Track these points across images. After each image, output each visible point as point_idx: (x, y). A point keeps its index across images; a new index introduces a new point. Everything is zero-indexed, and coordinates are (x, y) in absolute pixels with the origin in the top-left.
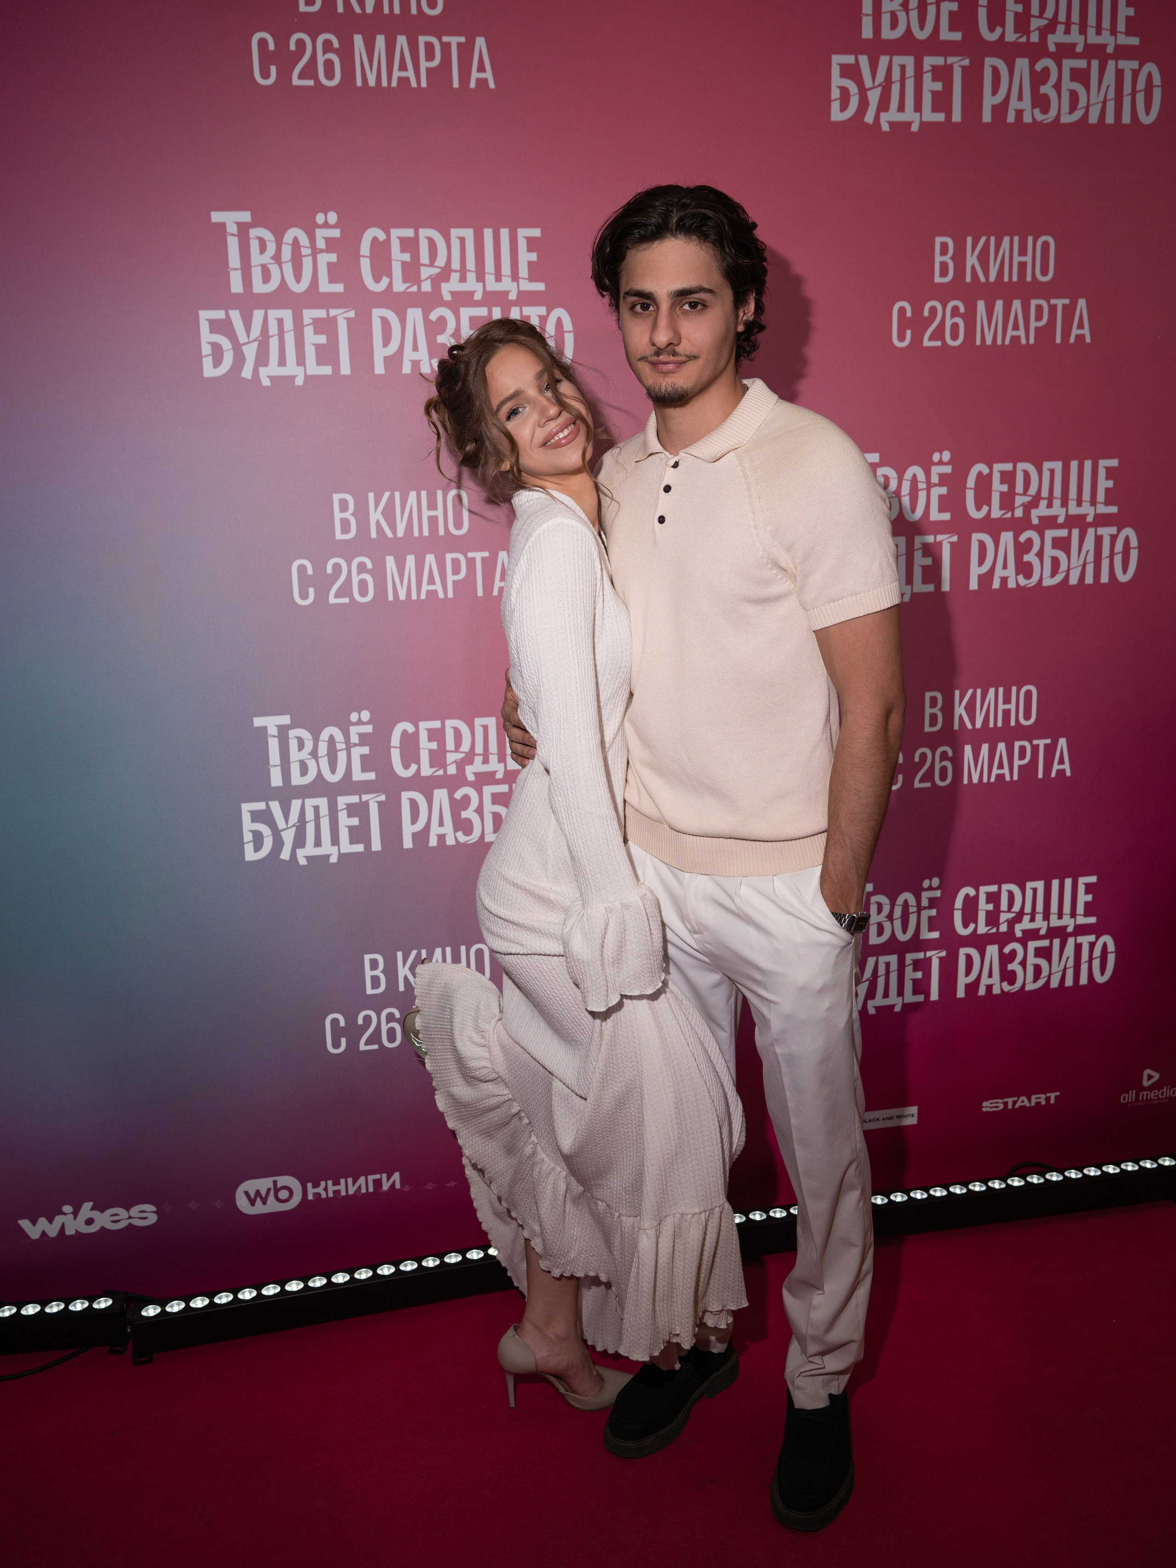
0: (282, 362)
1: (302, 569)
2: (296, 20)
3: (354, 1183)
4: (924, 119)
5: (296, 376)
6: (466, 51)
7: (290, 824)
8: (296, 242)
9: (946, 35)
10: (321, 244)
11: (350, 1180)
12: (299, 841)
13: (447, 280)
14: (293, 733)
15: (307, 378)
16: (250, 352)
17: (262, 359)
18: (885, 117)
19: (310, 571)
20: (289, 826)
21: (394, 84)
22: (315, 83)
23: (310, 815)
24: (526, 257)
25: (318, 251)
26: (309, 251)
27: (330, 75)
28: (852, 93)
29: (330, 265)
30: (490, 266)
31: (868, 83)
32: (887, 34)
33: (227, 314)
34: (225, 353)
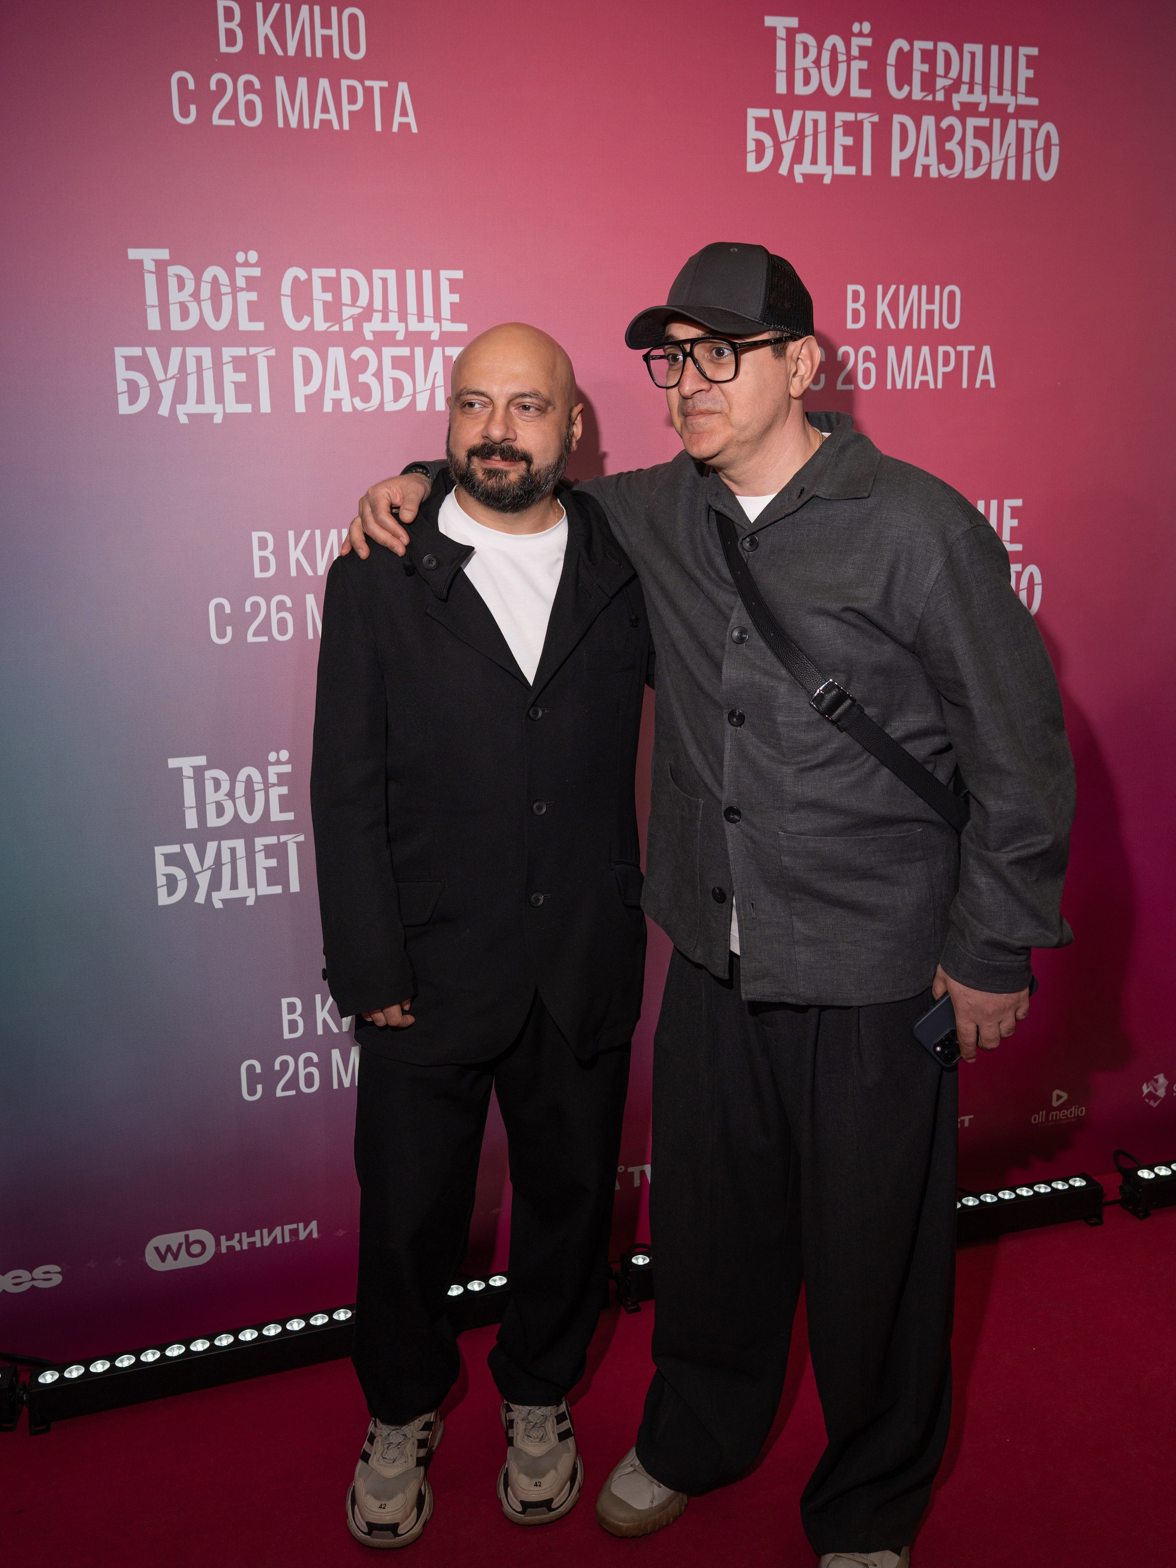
0: (200, 400)
1: (219, 608)
2: (216, 60)
3: (269, 1234)
4: (836, 172)
5: (215, 414)
6: (389, 95)
7: (205, 867)
8: (215, 280)
9: (856, 92)
10: (241, 282)
11: (265, 1231)
12: (215, 884)
13: (369, 320)
14: (208, 774)
15: (226, 416)
16: (167, 389)
17: (180, 396)
18: (798, 170)
19: (228, 610)
20: (205, 868)
21: (316, 126)
22: (236, 123)
23: (226, 857)
24: (448, 298)
25: (238, 289)
26: (229, 290)
27: (251, 115)
28: (767, 145)
29: (250, 303)
30: (412, 307)
31: (782, 136)
32: (800, 90)
33: (144, 352)
34: (141, 390)
